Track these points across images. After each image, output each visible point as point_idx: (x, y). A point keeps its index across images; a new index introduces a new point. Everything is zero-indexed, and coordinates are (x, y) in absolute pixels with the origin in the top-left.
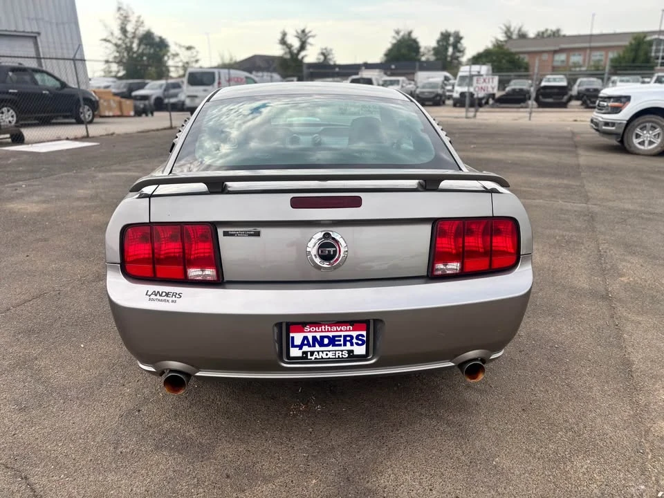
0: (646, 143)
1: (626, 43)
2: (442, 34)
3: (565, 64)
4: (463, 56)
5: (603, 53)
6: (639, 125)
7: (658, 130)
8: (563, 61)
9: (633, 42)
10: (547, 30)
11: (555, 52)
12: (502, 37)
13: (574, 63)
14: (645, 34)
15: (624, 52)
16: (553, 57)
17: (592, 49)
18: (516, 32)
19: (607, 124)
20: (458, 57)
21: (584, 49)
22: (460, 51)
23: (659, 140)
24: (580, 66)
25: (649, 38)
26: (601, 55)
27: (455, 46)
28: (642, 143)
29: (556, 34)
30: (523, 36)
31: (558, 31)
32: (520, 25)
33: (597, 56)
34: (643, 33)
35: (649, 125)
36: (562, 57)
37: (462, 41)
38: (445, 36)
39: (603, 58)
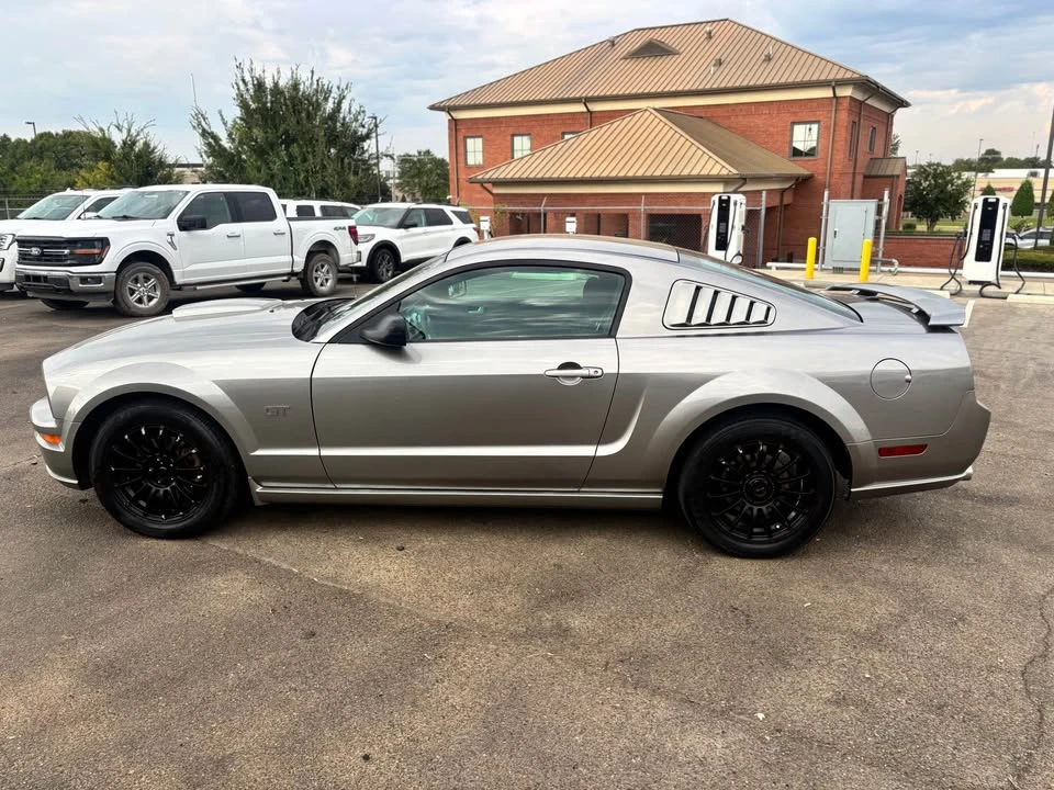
0: (145, 299)
6: (130, 276)
7: (153, 281)
19: (84, 280)
23: (158, 293)
28: (140, 301)
35: (141, 276)
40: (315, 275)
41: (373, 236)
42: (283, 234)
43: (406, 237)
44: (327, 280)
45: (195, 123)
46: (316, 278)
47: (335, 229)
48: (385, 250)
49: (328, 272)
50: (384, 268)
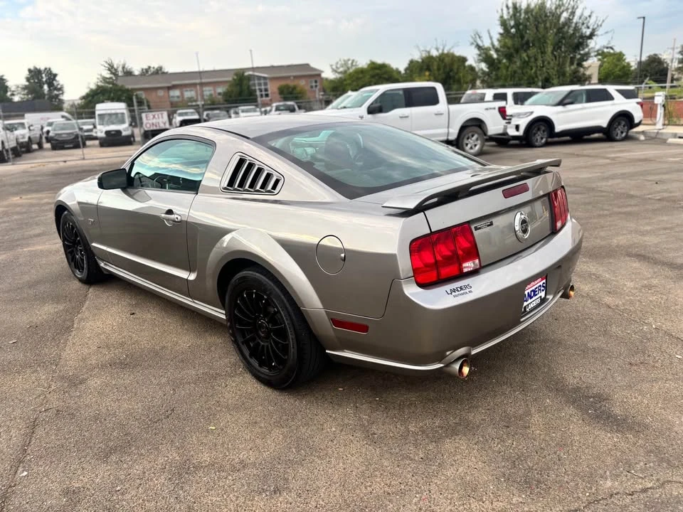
1: (230, 79)
2: (30, 71)
3: (180, 99)
4: (62, 93)
5: (211, 88)
8: (178, 97)
9: (235, 77)
10: (150, 67)
11: (169, 88)
12: (107, 74)
13: (188, 98)
14: (244, 70)
15: (230, 86)
16: (168, 93)
17: (202, 84)
18: (120, 69)
20: (57, 96)
21: (194, 85)
22: (56, 89)
24: (196, 101)
25: (246, 74)
26: (210, 91)
27: (50, 84)
29: (159, 71)
30: (128, 73)
31: (161, 68)
32: (122, 62)
33: (208, 91)
34: (241, 69)
36: (176, 93)
37: (57, 78)
38: (35, 74)
39: (213, 92)
40: (466, 141)
41: (532, 113)
42: (441, 114)
43: (563, 112)
44: (475, 145)
45: (472, 40)
46: (467, 144)
47: (487, 109)
48: (541, 123)
49: (477, 140)
50: (540, 137)
